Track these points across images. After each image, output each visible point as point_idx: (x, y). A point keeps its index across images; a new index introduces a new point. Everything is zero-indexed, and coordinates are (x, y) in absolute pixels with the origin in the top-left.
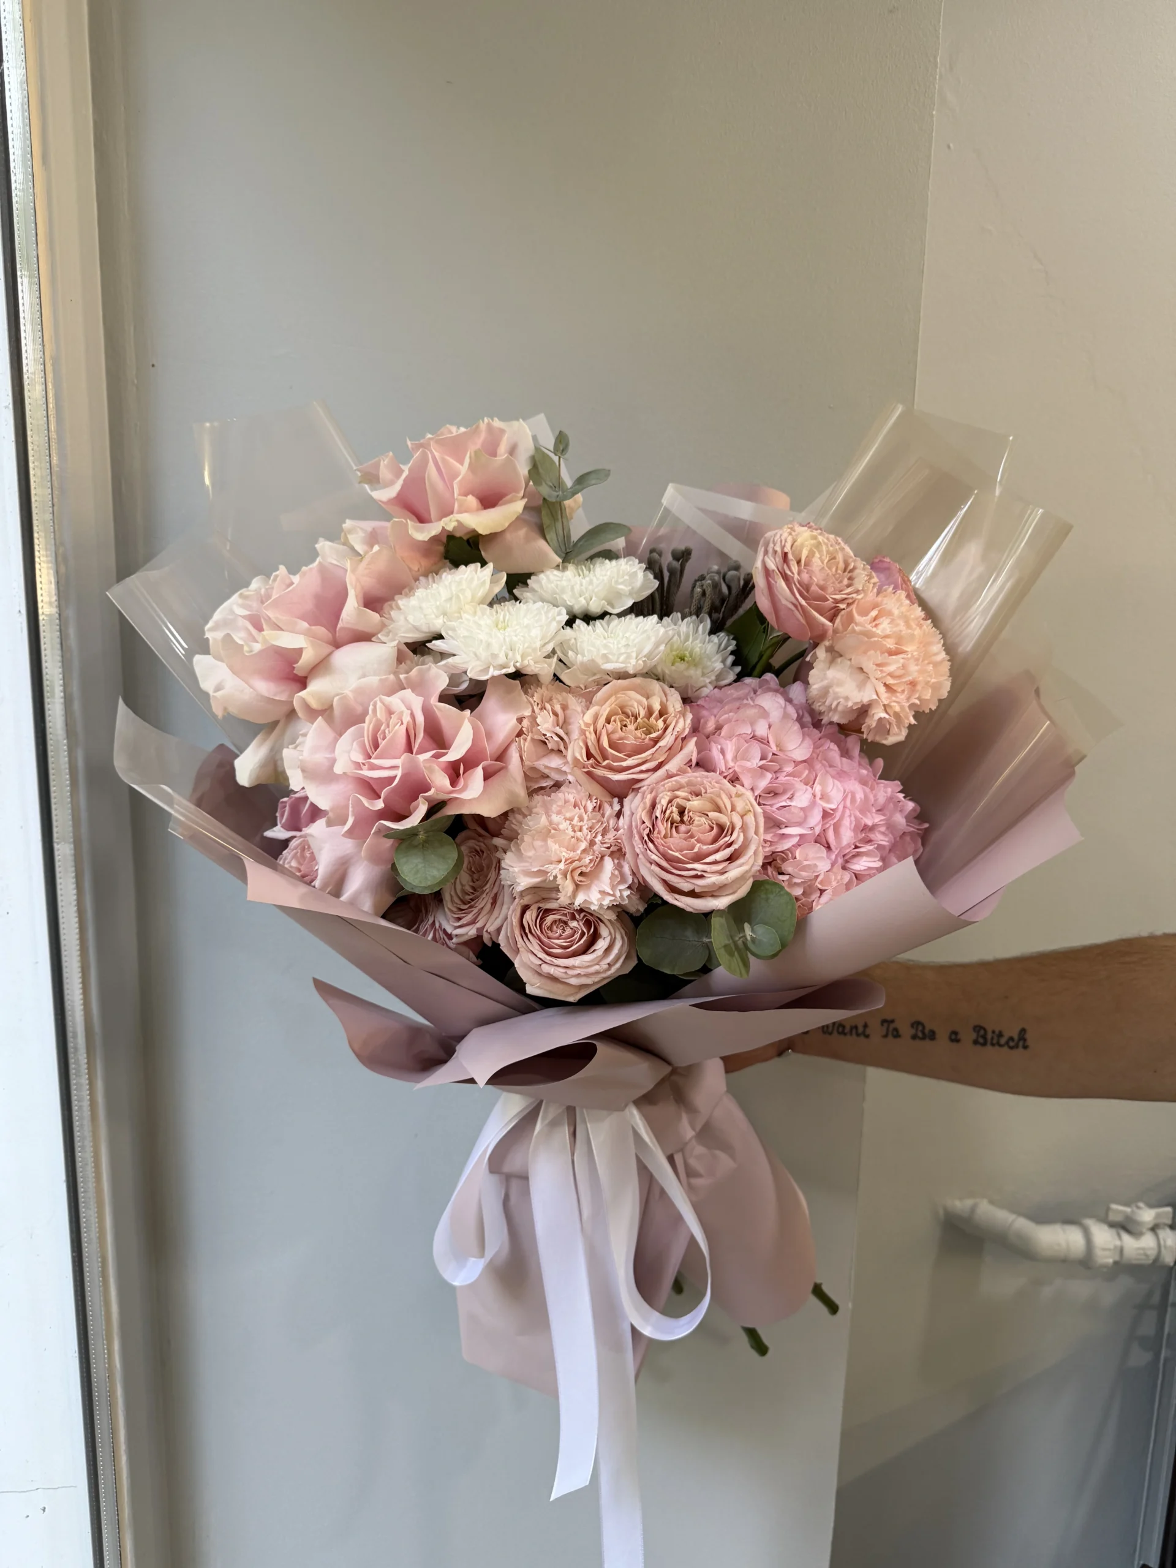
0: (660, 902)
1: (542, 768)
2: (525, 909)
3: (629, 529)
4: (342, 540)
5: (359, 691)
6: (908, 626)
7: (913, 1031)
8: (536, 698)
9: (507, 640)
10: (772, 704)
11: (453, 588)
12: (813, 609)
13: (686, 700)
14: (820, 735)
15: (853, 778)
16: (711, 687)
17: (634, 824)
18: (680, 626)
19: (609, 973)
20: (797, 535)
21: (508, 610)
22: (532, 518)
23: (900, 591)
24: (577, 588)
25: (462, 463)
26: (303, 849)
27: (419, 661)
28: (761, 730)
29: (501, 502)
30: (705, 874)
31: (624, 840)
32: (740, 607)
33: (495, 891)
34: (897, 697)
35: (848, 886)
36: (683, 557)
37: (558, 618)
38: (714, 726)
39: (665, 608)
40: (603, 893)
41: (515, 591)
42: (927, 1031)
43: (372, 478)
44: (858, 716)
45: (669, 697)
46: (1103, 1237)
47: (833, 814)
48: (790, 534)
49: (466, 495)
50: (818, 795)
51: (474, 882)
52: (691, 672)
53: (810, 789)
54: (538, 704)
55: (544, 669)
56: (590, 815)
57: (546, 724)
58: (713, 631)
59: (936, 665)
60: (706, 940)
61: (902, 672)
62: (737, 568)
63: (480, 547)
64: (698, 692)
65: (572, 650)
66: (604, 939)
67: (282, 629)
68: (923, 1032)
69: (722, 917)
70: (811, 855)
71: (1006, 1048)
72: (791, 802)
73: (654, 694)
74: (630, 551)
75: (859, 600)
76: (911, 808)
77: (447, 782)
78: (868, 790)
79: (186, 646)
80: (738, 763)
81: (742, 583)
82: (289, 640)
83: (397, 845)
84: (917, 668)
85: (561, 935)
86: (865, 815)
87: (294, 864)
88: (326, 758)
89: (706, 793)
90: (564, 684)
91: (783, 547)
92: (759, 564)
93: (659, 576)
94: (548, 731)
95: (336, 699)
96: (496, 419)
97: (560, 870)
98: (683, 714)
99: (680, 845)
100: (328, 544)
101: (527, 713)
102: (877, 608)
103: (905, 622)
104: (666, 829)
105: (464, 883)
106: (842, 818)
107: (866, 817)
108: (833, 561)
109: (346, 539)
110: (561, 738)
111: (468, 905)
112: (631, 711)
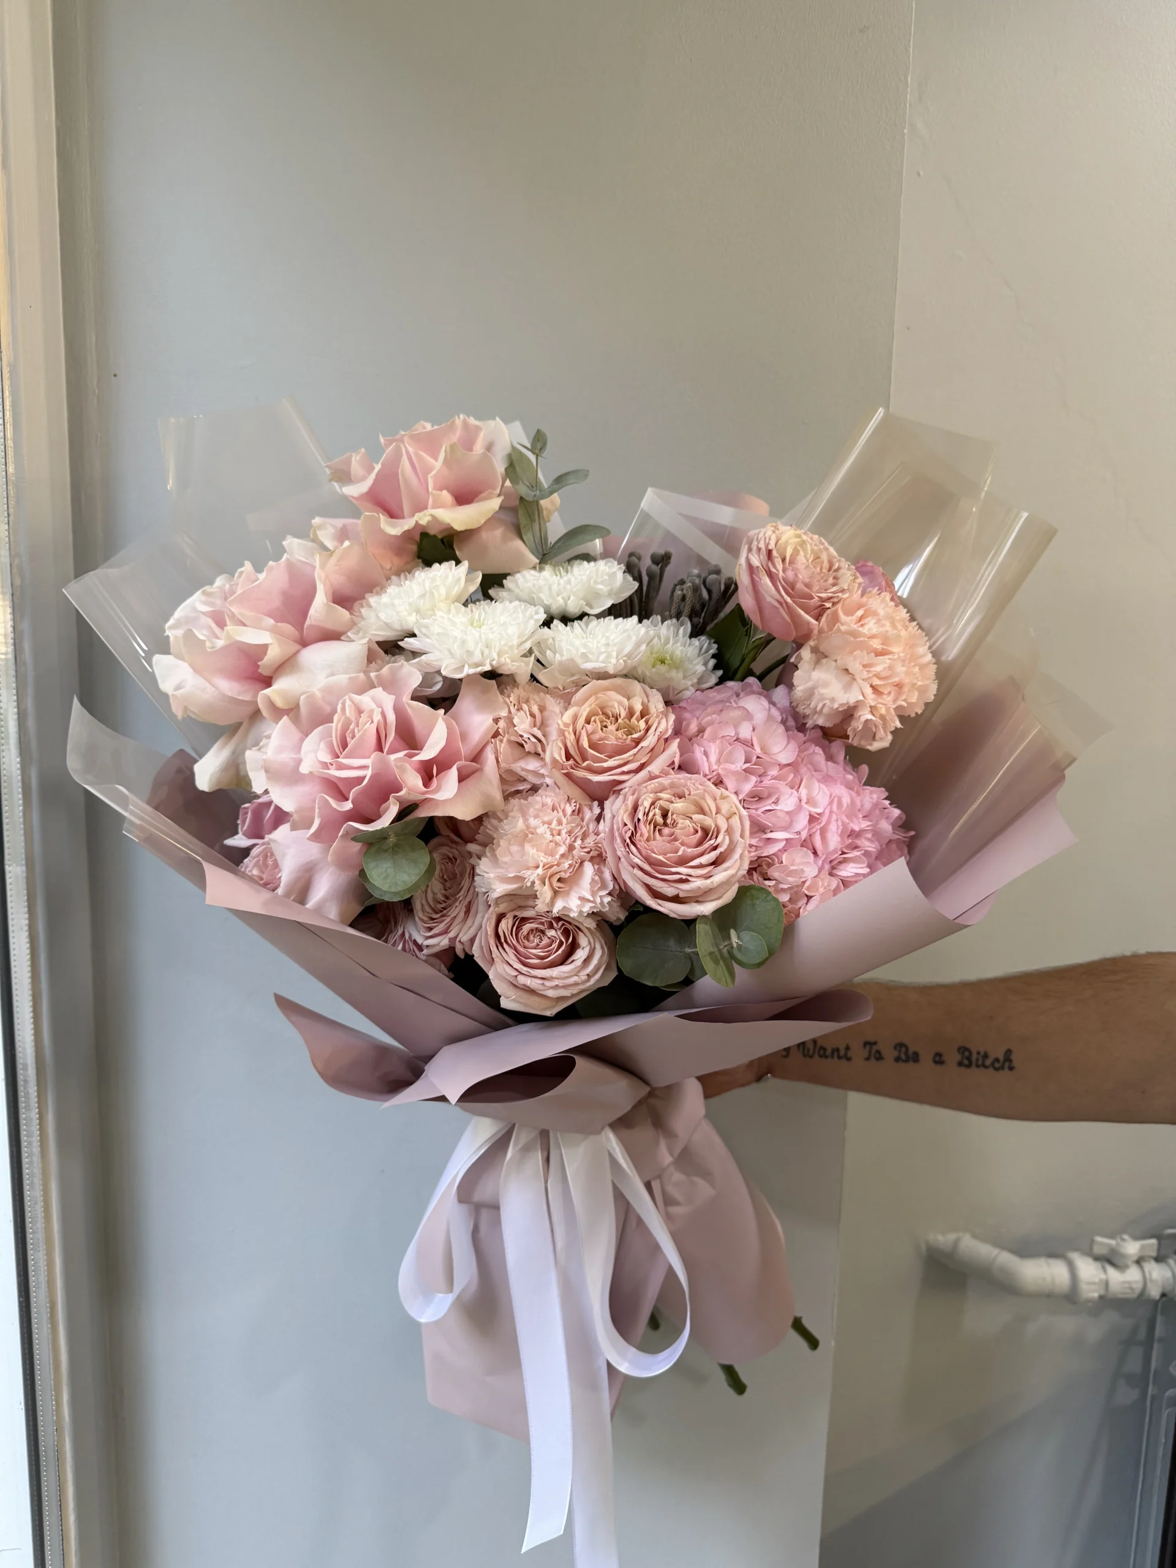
0: (641, 909)
1: (519, 771)
2: (500, 917)
3: (608, 532)
4: (311, 537)
5: (328, 690)
6: (894, 626)
7: (896, 1054)
8: (513, 698)
9: (483, 637)
10: (755, 706)
11: (427, 585)
12: (798, 606)
13: (668, 703)
14: (805, 739)
15: (839, 782)
16: (693, 690)
17: (615, 827)
18: (660, 629)
19: (588, 984)
20: (780, 534)
21: (483, 610)
22: (508, 518)
23: (885, 594)
24: (555, 588)
25: (436, 459)
26: (266, 857)
27: (390, 659)
28: (745, 732)
29: (476, 499)
30: (689, 878)
31: (605, 844)
32: (722, 610)
33: (468, 899)
34: (882, 699)
35: (836, 892)
36: (662, 561)
37: (536, 617)
38: (696, 728)
39: (644, 613)
40: (583, 899)
41: (490, 592)
42: (910, 1053)
43: (342, 475)
44: (843, 720)
45: (650, 699)
46: (1088, 1271)
47: (819, 819)
48: (774, 532)
49: (441, 490)
50: (804, 800)
51: (446, 890)
52: (673, 674)
53: (795, 793)
54: (514, 705)
55: (522, 668)
56: (569, 818)
57: (523, 724)
58: (694, 634)
59: (922, 667)
60: (688, 950)
61: (889, 673)
62: (718, 572)
63: (455, 547)
64: (680, 694)
65: (550, 649)
66: (583, 949)
67: (245, 625)
68: (906, 1053)
69: (706, 924)
70: (798, 860)
71: (991, 1070)
72: (777, 806)
73: (635, 695)
74: (607, 554)
75: (845, 599)
76: (897, 815)
77: (420, 783)
78: (854, 794)
79: (146, 648)
80: (721, 766)
81: (724, 586)
82: (253, 637)
83: (366, 848)
84: (903, 669)
85: (538, 945)
86: (852, 821)
87: (256, 872)
88: (292, 758)
89: (689, 795)
90: (542, 685)
91: (767, 545)
92: (741, 565)
93: (638, 578)
94: (525, 732)
95: (302, 697)
96: (472, 418)
97: (538, 875)
98: (665, 715)
99: (664, 848)
100: (296, 541)
101: (504, 713)
102: (863, 609)
103: (891, 623)
104: (649, 831)
105: (435, 891)
106: (828, 823)
107: (852, 822)
108: (818, 560)
109: (316, 535)
110: (540, 741)
111: (440, 914)
112: (611, 711)
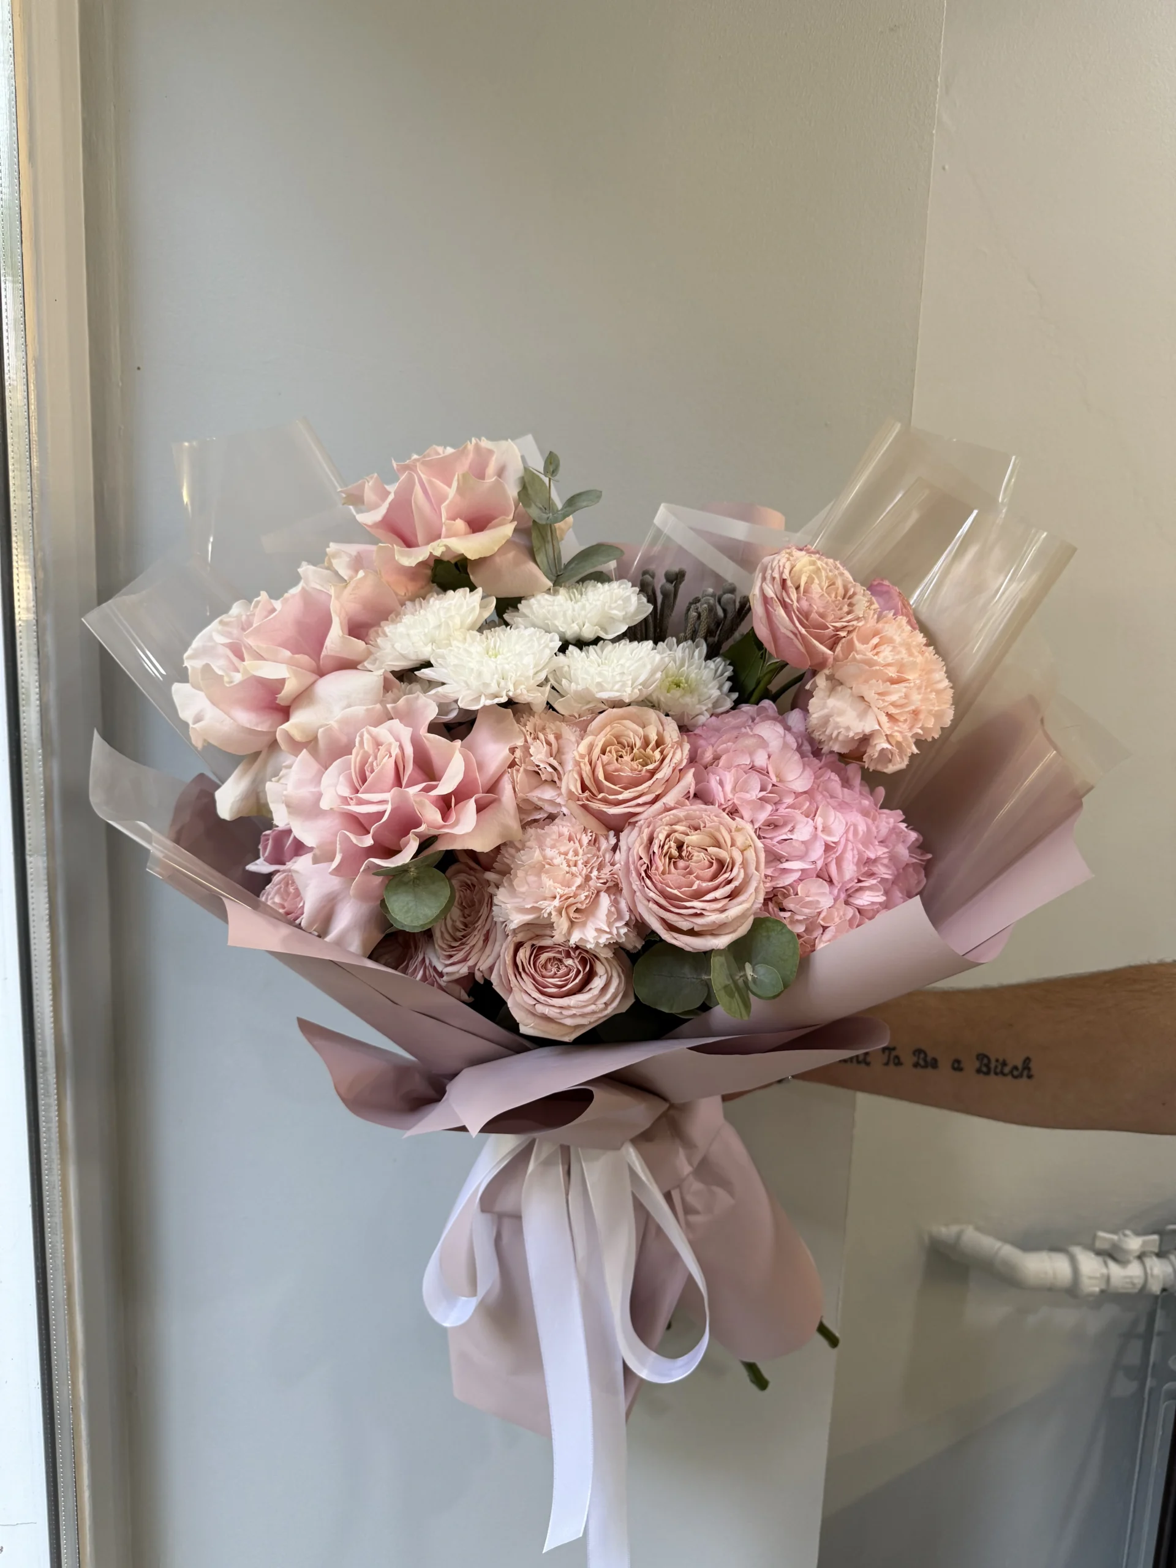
0: (658, 939)
1: (535, 800)
2: (518, 946)
3: (620, 551)
4: (326, 564)
5: (345, 722)
6: (911, 654)
7: (915, 1059)
8: (529, 727)
9: (499, 668)
10: (771, 733)
11: (442, 613)
12: (813, 637)
13: (683, 729)
14: (820, 765)
15: (854, 810)
16: (708, 715)
17: (631, 859)
18: (676, 651)
19: (605, 1012)
20: (795, 561)
21: (499, 636)
22: (521, 540)
23: (901, 617)
24: (570, 612)
25: (450, 486)
26: (287, 884)
27: (406, 689)
28: (761, 760)
29: (490, 526)
30: (703, 912)
31: (621, 876)
32: (735, 630)
33: (486, 928)
34: (899, 726)
35: (852, 924)
36: (676, 579)
37: (551, 645)
38: (712, 756)
39: (658, 630)
40: (600, 931)
41: (506, 616)
42: (929, 1059)
43: (357, 500)
44: (858, 745)
45: (665, 727)
46: (1090, 1265)
47: (835, 847)
48: (788, 559)
49: (454, 520)
50: (820, 828)
51: (465, 918)
52: (688, 700)
53: (811, 821)
54: (531, 733)
55: (537, 698)
56: (585, 849)
57: (539, 754)
58: (709, 657)
59: (939, 692)
60: (705, 978)
61: (905, 701)
62: (733, 590)
63: (469, 571)
64: (695, 719)
65: (566, 678)
66: (600, 977)
67: (265, 659)
68: (925, 1060)
69: (722, 956)
70: (814, 890)
71: (1010, 1077)
72: (792, 834)
73: (650, 724)
74: (621, 575)
75: (860, 627)
76: (914, 839)
77: (439, 817)
78: (870, 821)
79: (163, 672)
80: (736, 795)
81: (738, 605)
82: (271, 671)
83: (387, 882)
84: (920, 697)
85: (556, 974)
86: (868, 848)
87: (277, 900)
88: (312, 792)
89: (705, 827)
90: (558, 712)
91: (781, 574)
92: (756, 591)
93: (652, 599)
94: (542, 761)
95: (320, 730)
96: (483, 438)
97: (555, 907)
98: (680, 744)
99: (679, 881)
100: (311, 567)
101: (520, 743)
102: (879, 636)
103: (907, 649)
104: (664, 865)
105: (455, 919)
106: (844, 851)
107: (870, 851)
108: (833, 586)
109: (330, 563)
110: (555, 769)
111: (459, 943)
112: (626, 741)
